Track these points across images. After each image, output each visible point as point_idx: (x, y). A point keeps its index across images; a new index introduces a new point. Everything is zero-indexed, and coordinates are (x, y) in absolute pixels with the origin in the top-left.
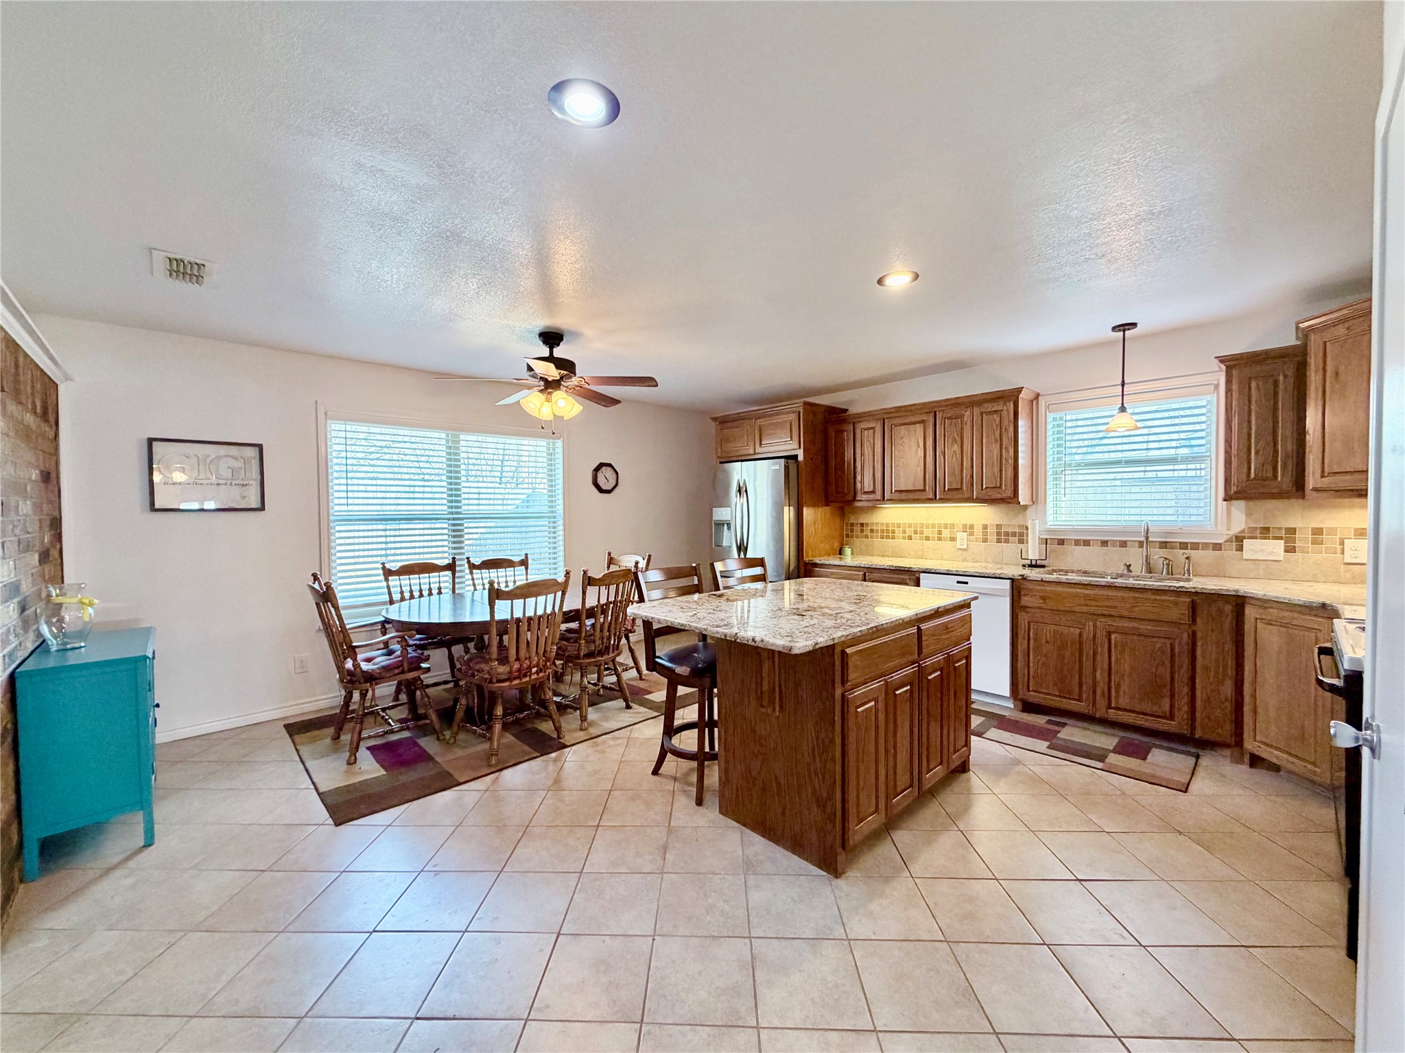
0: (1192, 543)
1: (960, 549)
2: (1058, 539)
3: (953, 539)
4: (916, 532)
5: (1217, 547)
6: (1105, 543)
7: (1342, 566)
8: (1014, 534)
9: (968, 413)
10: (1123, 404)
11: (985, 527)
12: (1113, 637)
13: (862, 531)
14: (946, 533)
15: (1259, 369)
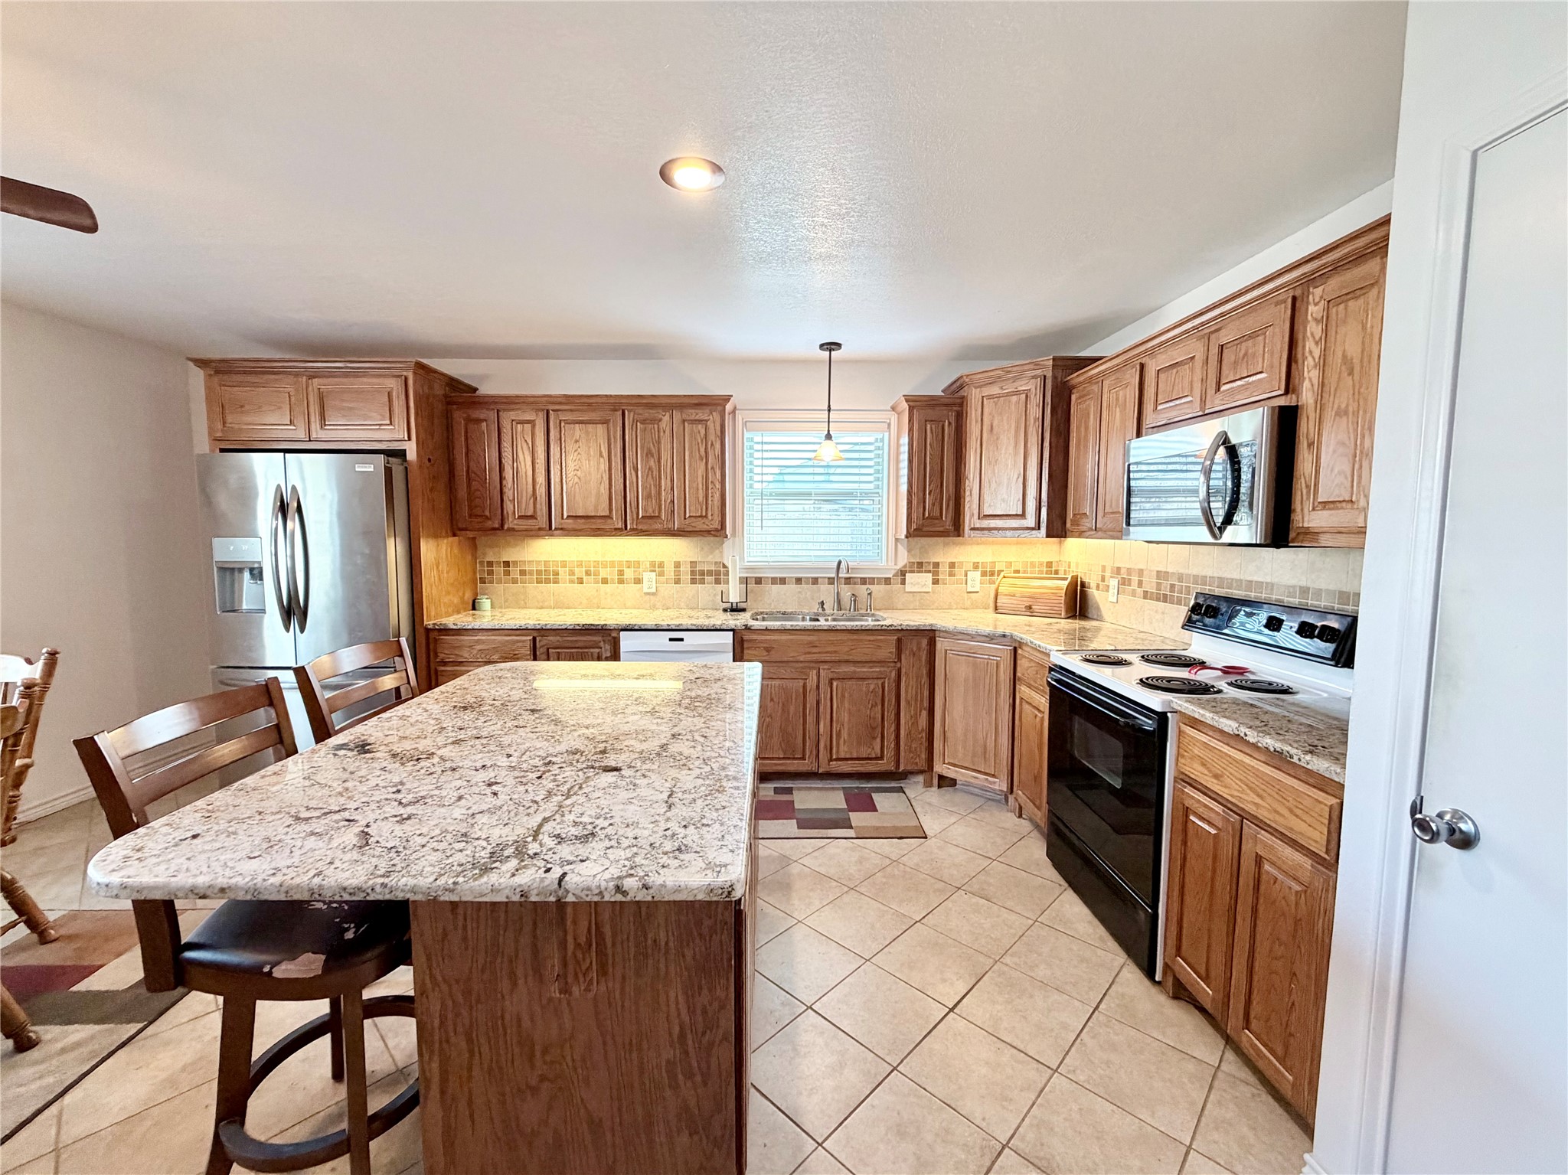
0: (870, 579)
1: (648, 594)
2: (756, 578)
3: (638, 581)
4: (588, 573)
5: (888, 581)
6: (799, 581)
7: (966, 595)
8: (710, 573)
9: (666, 418)
10: (829, 431)
11: (677, 565)
12: (835, 684)
13: (507, 573)
14: (629, 574)
15: (932, 414)
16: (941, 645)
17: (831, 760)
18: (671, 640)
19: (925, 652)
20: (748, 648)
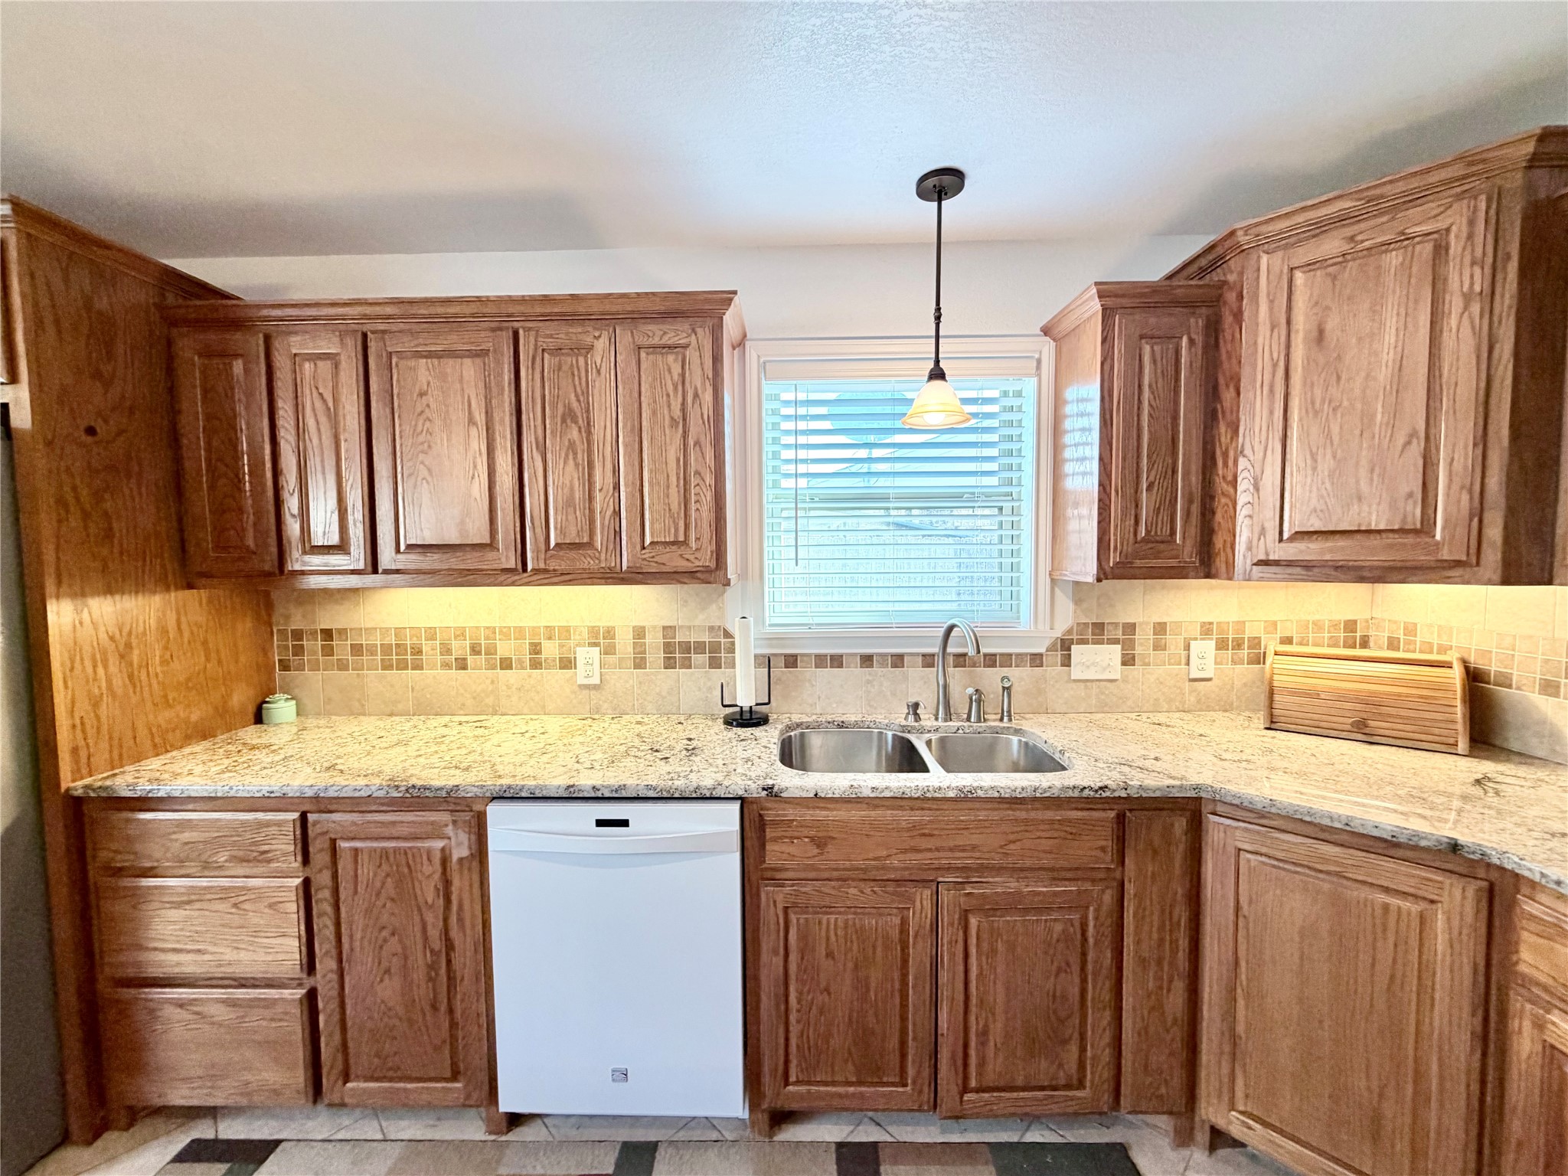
0: (1002, 655)
1: (587, 687)
2: (787, 656)
3: (568, 663)
4: (475, 650)
5: (1036, 660)
6: (867, 660)
7: (1187, 683)
8: (700, 647)
9: (601, 344)
10: (937, 362)
11: (639, 633)
12: (973, 921)
13: (328, 651)
14: (550, 650)
15: (1154, 321)
16: (1216, 829)
17: (965, 1089)
18: (601, 823)
19: (1182, 847)
20: (775, 840)
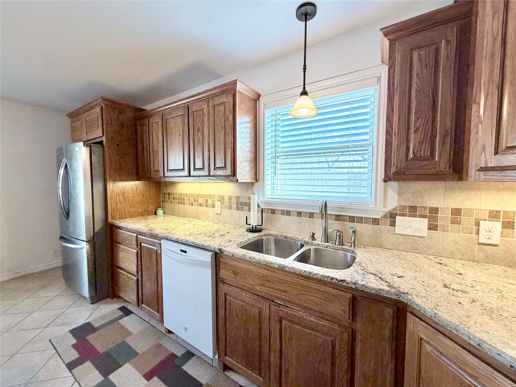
0: (358, 217)
1: (218, 214)
2: (272, 209)
3: (213, 206)
4: (195, 200)
5: (376, 221)
6: (299, 214)
7: (477, 246)
8: (245, 204)
9: (206, 106)
10: (304, 88)
11: (230, 198)
12: (284, 322)
13: (169, 198)
14: (210, 202)
16: (410, 322)
18: (182, 251)
20: (222, 268)
